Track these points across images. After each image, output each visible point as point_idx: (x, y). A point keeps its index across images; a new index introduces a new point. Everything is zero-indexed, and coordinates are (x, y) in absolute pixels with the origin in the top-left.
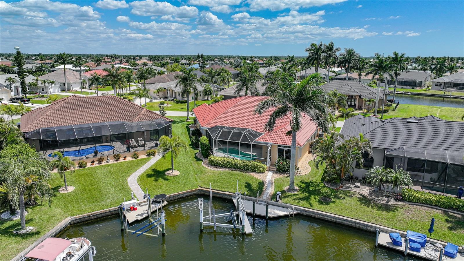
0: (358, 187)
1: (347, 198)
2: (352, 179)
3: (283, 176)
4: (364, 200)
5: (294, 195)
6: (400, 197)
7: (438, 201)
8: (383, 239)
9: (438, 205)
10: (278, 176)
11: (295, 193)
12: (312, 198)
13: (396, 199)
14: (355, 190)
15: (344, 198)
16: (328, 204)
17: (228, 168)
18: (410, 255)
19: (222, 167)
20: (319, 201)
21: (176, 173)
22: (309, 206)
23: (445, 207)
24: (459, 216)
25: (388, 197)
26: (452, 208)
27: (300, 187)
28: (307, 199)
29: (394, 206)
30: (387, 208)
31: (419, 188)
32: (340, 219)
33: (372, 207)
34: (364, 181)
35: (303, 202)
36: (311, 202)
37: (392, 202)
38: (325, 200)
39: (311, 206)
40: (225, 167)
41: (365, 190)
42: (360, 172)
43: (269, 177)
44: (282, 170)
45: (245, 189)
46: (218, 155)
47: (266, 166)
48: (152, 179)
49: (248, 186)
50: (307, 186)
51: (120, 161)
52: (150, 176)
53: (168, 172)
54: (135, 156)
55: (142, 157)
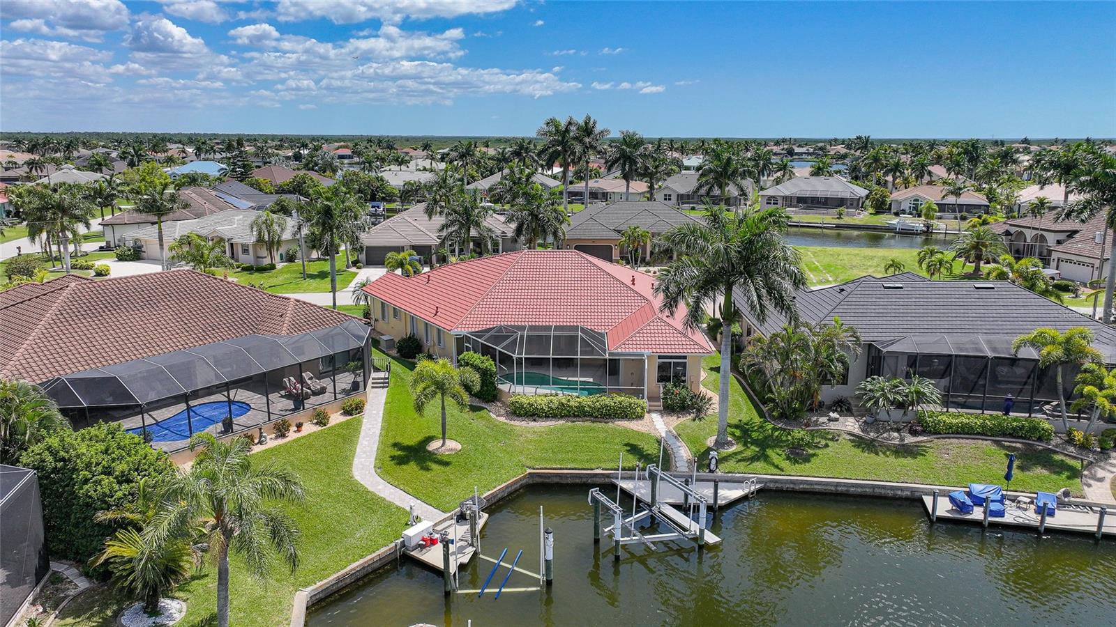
0: (836, 420)
1: (830, 443)
2: (821, 408)
3: (686, 419)
4: (860, 443)
5: (736, 454)
6: (919, 428)
7: (983, 426)
10: (675, 421)
11: (733, 449)
12: (769, 452)
13: (914, 433)
14: (833, 426)
15: (827, 446)
16: (807, 459)
17: (562, 417)
18: (994, 526)
19: (547, 417)
20: (788, 458)
21: (452, 445)
22: (776, 471)
23: (994, 434)
24: (1019, 445)
25: (898, 430)
26: (1004, 435)
27: (733, 434)
28: (765, 458)
29: (917, 445)
32: (845, 485)
33: (884, 453)
34: (842, 406)
35: (759, 465)
36: (776, 462)
37: (910, 440)
38: (798, 453)
39: (782, 470)
40: (555, 416)
41: (851, 424)
43: (658, 425)
44: (672, 408)
45: (631, 456)
46: (527, 393)
47: (644, 402)
48: (412, 467)
49: (634, 449)
50: (744, 432)
51: (292, 435)
52: (401, 461)
53: (433, 446)
54: (321, 419)
55: (336, 418)
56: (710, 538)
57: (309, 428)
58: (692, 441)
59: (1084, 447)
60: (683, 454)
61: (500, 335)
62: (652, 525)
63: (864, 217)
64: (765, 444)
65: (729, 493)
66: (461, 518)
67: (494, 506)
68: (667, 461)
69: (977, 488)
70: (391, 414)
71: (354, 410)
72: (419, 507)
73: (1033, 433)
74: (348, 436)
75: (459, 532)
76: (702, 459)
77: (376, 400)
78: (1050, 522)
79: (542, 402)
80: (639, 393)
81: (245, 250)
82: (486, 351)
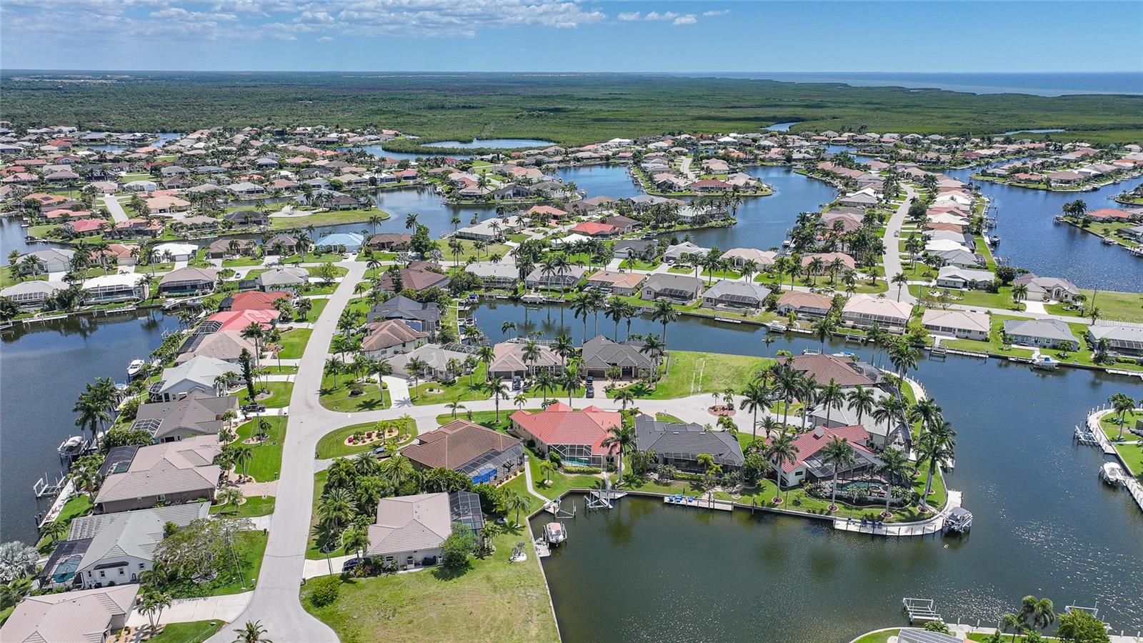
0: (653, 475)
1: (648, 482)
2: (649, 470)
3: (612, 473)
4: (656, 482)
5: (623, 485)
6: (672, 478)
7: (688, 477)
8: (667, 500)
9: (688, 479)
10: (609, 474)
11: (623, 483)
12: (632, 484)
14: (651, 477)
17: (579, 473)
18: (676, 505)
19: (574, 472)
20: (636, 486)
21: (550, 482)
22: (632, 490)
23: (690, 480)
24: (694, 483)
25: (667, 478)
26: (692, 480)
27: (624, 479)
28: (630, 486)
29: (670, 483)
30: (667, 484)
31: (680, 472)
32: (647, 494)
33: (660, 485)
34: (655, 471)
35: (628, 488)
36: (633, 487)
37: (669, 481)
38: (639, 486)
40: (577, 473)
41: (656, 476)
42: (652, 466)
43: (605, 475)
44: (610, 470)
45: (596, 485)
46: (568, 465)
47: (601, 469)
48: (541, 489)
49: (597, 483)
50: (627, 478)
51: (510, 479)
52: (539, 487)
53: (546, 482)
54: (516, 475)
55: (519, 474)
56: (611, 507)
57: (513, 477)
58: (612, 481)
59: (710, 484)
60: (610, 484)
61: (562, 448)
62: (599, 504)
63: (757, 315)
64: (633, 481)
65: (619, 496)
66: (555, 501)
67: (562, 498)
68: (604, 487)
69: (676, 495)
70: (532, 471)
71: (522, 471)
72: (546, 500)
73: (699, 480)
74: (523, 478)
75: (556, 505)
76: (613, 487)
77: (527, 465)
78: (689, 504)
79: (573, 469)
80: (600, 467)
81: (441, 373)
82: (557, 452)
